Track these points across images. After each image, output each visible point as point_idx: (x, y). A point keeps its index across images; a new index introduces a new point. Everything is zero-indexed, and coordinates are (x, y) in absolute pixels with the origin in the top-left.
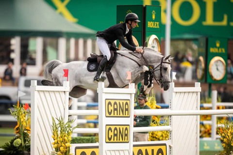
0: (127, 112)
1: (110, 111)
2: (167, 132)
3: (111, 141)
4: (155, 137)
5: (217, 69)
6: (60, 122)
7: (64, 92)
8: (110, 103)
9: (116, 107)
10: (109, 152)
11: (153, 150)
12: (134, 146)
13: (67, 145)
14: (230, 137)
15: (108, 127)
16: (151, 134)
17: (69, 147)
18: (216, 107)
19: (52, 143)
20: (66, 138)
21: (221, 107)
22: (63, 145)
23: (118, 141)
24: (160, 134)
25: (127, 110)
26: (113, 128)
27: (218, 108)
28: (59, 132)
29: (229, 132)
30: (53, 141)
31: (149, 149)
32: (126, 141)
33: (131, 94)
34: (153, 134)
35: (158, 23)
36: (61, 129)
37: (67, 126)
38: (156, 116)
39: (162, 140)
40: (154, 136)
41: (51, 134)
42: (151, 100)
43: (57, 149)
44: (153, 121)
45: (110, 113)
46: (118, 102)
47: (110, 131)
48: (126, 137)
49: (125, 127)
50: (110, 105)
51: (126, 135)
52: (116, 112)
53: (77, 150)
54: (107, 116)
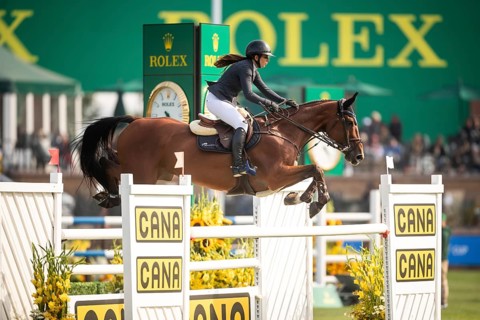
0: (176, 231)
1: (144, 230)
3: (147, 289)
4: (223, 281)
6: (48, 254)
7: (53, 194)
8: (143, 215)
9: (155, 222)
10: (144, 310)
11: (224, 306)
12: (192, 298)
13: (63, 297)
14: (373, 280)
15: (141, 262)
16: (214, 276)
17: (66, 302)
18: (324, 222)
19: (30, 294)
20: (58, 284)
21: (333, 222)
22: (55, 298)
23: (161, 289)
24: (232, 275)
25: (176, 227)
27: (327, 224)
28: (46, 273)
29: (370, 268)
30: (34, 291)
31: (217, 304)
32: (176, 288)
33: (183, 196)
34: (217, 275)
36: (50, 267)
37: (60, 260)
38: (222, 239)
39: (236, 285)
40: (222, 278)
41: (29, 276)
42: (212, 208)
43: (42, 306)
44: (218, 250)
45: (144, 235)
46: (159, 212)
47: (145, 269)
48: (176, 281)
49: (173, 261)
50: (144, 219)
51: (176, 277)
52: (155, 231)
53: (79, 308)
54: (138, 241)
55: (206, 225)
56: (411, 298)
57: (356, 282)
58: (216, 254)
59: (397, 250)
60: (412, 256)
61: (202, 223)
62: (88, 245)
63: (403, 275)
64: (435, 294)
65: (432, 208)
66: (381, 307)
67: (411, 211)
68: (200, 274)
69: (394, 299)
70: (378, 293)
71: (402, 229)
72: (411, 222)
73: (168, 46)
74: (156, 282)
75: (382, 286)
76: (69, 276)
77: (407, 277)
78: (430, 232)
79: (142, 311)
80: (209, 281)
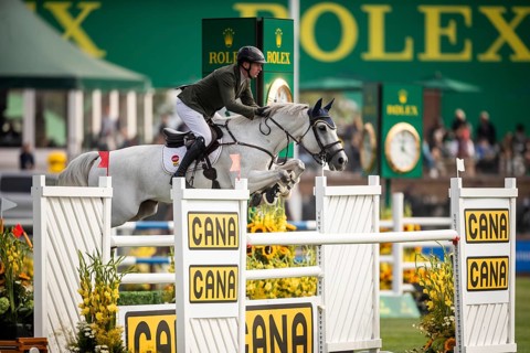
0: (232, 238)
1: (197, 237)
2: (310, 279)
3: (200, 299)
4: (287, 290)
5: (403, 150)
6: (96, 262)
7: (102, 198)
8: (197, 221)
9: (209, 229)
10: (197, 322)
11: (284, 317)
13: (111, 307)
14: (443, 289)
16: (276, 285)
17: (114, 313)
18: (401, 227)
19: (77, 304)
20: (107, 294)
21: (411, 227)
22: (102, 308)
23: (215, 299)
24: (295, 283)
25: (232, 234)
26: (204, 272)
27: (406, 229)
28: (93, 283)
29: (441, 277)
30: (82, 302)
31: (278, 315)
32: (231, 298)
33: (239, 201)
34: (280, 284)
35: (287, 54)
36: (98, 275)
37: (108, 268)
38: (287, 246)
39: (300, 295)
40: (284, 287)
41: (75, 287)
42: (275, 213)
43: (90, 318)
44: (281, 257)
45: (198, 242)
46: (213, 217)
47: (198, 278)
48: (232, 291)
49: (228, 270)
50: (197, 225)
51: (232, 286)
52: (209, 238)
53: (129, 318)
54: (191, 249)
55: (268, 231)
56: (483, 308)
57: (425, 291)
58: (279, 261)
59: (468, 258)
60: (484, 264)
61: (264, 229)
62: (153, 251)
63: (474, 284)
64: (509, 304)
65: (506, 213)
66: (452, 318)
67: (483, 217)
68: (262, 283)
69: (465, 310)
70: (448, 303)
71: (474, 236)
72: (483, 228)
73: (229, 42)
74: (210, 291)
75: (453, 296)
76: (118, 286)
77: (478, 287)
78: (503, 239)
79: (195, 323)
80: (272, 290)
